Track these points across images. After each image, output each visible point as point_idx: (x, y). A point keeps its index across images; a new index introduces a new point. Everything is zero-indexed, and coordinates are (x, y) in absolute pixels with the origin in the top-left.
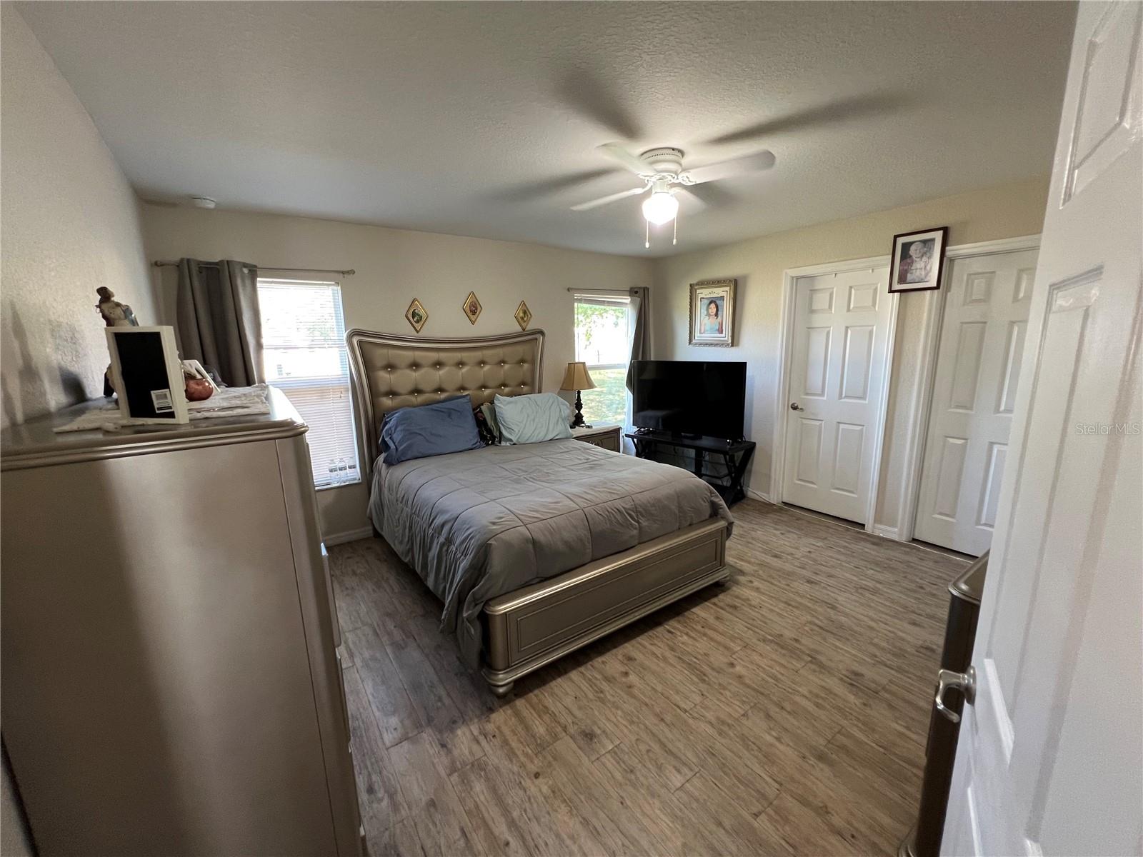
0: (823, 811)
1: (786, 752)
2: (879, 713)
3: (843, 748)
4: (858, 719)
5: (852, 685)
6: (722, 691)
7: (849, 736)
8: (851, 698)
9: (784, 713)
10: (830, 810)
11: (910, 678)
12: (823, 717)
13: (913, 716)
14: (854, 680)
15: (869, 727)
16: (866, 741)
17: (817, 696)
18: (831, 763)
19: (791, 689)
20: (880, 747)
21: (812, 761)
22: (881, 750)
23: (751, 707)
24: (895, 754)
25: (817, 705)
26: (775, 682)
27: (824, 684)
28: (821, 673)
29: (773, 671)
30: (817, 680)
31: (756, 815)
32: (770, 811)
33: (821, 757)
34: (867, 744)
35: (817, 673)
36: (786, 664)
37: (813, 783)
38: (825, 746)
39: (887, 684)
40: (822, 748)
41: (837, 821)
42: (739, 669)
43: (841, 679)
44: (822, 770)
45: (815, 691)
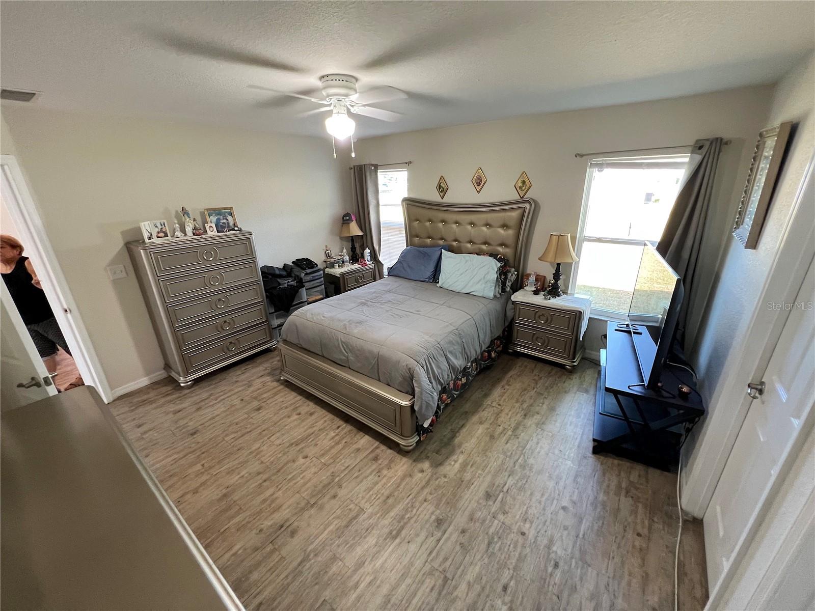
0: (195, 491)
1: (234, 479)
2: (251, 538)
3: (229, 508)
4: (249, 522)
5: (282, 526)
6: (282, 452)
7: (237, 514)
8: (268, 523)
9: (261, 481)
10: (195, 494)
11: (287, 577)
12: (254, 502)
13: (244, 563)
14: (285, 529)
15: (241, 528)
16: (231, 523)
17: (273, 501)
18: (220, 500)
19: (281, 487)
20: (225, 530)
21: (224, 491)
22: (222, 530)
23: (268, 466)
24: (218, 537)
25: (265, 501)
26: (288, 479)
27: (284, 507)
28: (296, 509)
29: (299, 479)
30: (288, 503)
31: (203, 465)
32: (203, 470)
33: (225, 496)
34: (229, 523)
35: (295, 505)
36: (306, 486)
37: (212, 490)
38: (232, 499)
39: (280, 554)
40: (232, 497)
41: (189, 496)
42: (302, 461)
43: (287, 520)
44: (218, 495)
45: (278, 501)
